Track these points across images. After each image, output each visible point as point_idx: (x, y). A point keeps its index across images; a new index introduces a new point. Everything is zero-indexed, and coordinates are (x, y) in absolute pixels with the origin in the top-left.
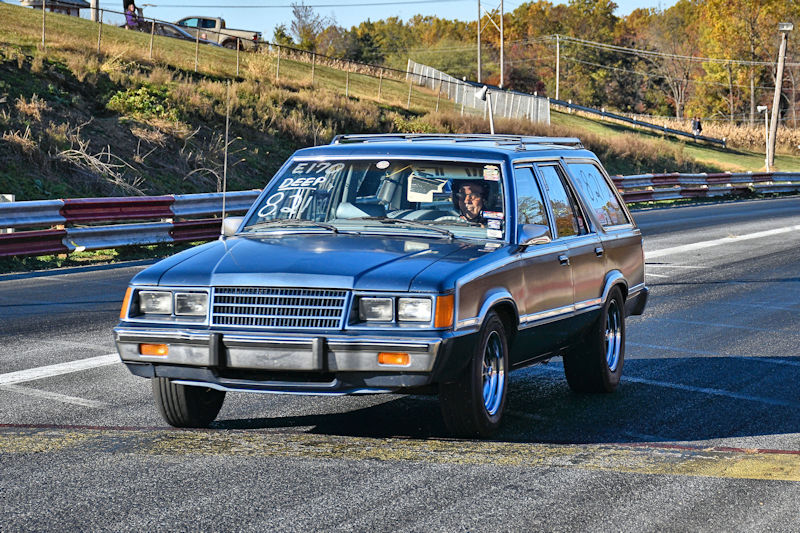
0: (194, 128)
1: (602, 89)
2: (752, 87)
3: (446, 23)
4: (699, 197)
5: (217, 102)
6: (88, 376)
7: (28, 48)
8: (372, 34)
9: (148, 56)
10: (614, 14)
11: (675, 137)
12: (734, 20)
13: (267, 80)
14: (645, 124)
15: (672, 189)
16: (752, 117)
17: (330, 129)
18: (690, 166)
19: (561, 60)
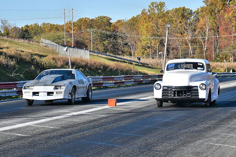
1: (107, 47)
2: (157, 46)
3: (54, 25)
4: (140, 83)
8: (28, 29)
10: (110, 22)
11: (132, 63)
12: (151, 23)
14: (122, 59)
15: (131, 80)
16: (157, 56)
17: (14, 62)
18: (137, 73)
19: (93, 37)
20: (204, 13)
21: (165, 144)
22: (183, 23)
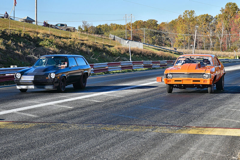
0: (60, 50)
1: (154, 40)
2: (189, 40)
3: (118, 25)
5: (65, 44)
6: (35, 109)
7: (20, 31)
8: (101, 28)
9: (49, 33)
10: (157, 23)
11: (171, 52)
12: (185, 25)
13: (77, 39)
14: (165, 49)
15: (171, 64)
16: (189, 47)
19: (145, 34)
20: (221, 18)
21: (197, 109)
22: (206, 25)
